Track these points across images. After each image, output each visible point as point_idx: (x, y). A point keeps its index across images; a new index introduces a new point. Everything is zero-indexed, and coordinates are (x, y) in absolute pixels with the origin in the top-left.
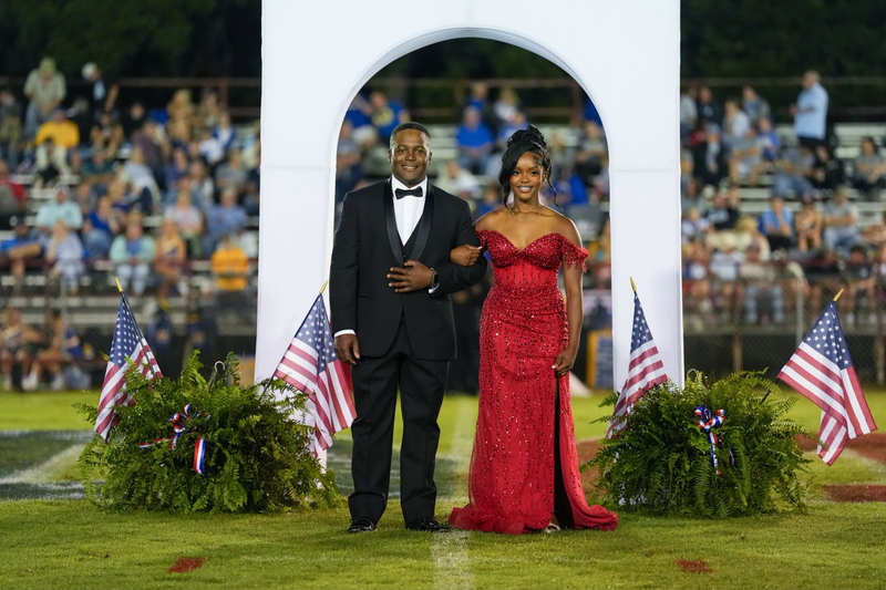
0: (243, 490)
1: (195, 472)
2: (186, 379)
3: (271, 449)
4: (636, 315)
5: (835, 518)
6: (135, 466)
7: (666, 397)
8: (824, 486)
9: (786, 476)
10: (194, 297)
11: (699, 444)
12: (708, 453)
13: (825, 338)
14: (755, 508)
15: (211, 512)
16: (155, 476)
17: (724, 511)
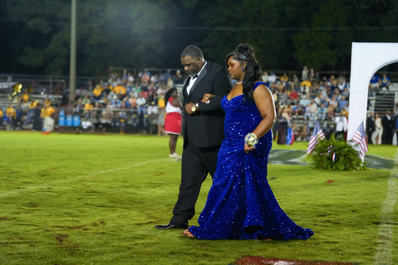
0: (344, 165)
1: (333, 161)
2: (331, 140)
15: (336, 170)
16: (324, 161)
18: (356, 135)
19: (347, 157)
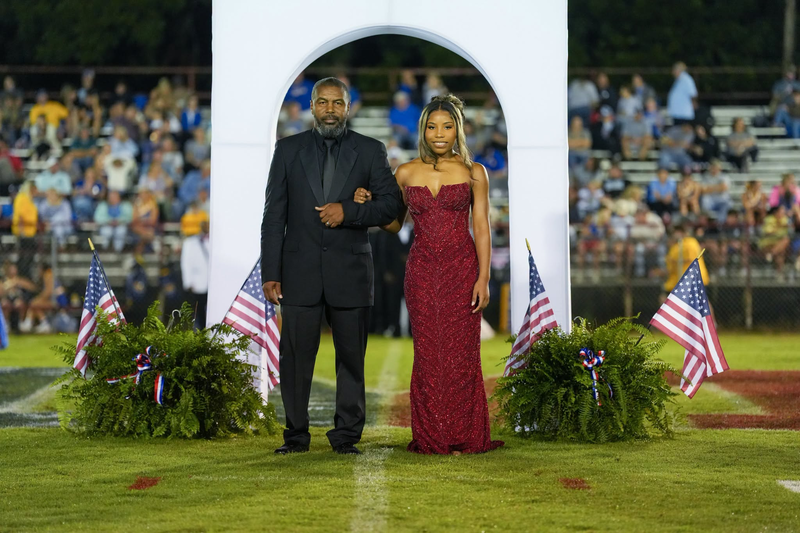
0: (196, 420)
2: (148, 325)
3: (220, 385)
4: (531, 271)
5: (697, 443)
6: (104, 399)
7: (555, 340)
8: (691, 415)
9: (656, 408)
10: (165, 253)
11: (583, 380)
12: (591, 388)
13: (689, 290)
14: (631, 434)
15: (169, 437)
16: (122, 407)
17: (603, 437)
19: (209, 389)
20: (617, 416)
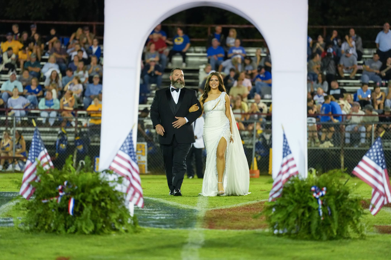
0: (92, 223)
1: (69, 214)
2: (66, 169)
3: (106, 204)
4: (284, 142)
5: (379, 242)
6: (40, 211)
7: (297, 181)
8: (376, 226)
9: (356, 221)
11: (313, 205)
12: (317, 209)
13: (375, 154)
14: (340, 236)
15: (77, 233)
16: (50, 216)
17: (325, 237)
18: (117, 159)
19: (100, 206)
20: (332, 226)
